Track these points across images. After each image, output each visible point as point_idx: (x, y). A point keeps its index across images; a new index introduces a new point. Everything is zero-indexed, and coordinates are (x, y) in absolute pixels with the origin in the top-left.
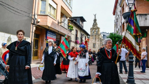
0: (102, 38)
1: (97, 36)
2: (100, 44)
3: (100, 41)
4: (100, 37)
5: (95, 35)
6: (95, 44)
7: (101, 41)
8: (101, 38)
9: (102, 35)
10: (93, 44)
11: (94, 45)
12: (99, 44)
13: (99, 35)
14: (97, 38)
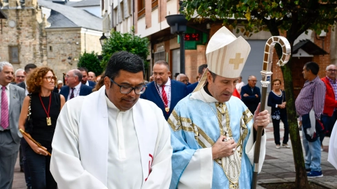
0: (48, 25)
1: (25, 13)
2: (41, 50)
3: (38, 35)
4: (40, 20)
5: (17, 11)
6: (18, 47)
7: (41, 34)
8: (41, 25)
9: (47, 12)
10: (10, 47)
11: (15, 50)
12: (37, 47)
13: (34, 12)
14: (24, 23)
